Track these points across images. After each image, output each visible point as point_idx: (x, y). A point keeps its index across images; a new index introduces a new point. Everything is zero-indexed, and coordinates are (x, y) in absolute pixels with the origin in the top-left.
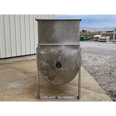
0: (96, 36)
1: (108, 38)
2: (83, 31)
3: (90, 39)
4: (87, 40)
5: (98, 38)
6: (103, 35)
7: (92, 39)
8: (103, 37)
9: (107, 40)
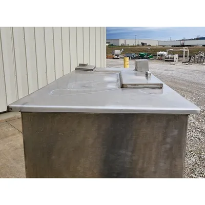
0: (161, 53)
1: (176, 56)
2: (143, 44)
3: (152, 57)
4: (149, 58)
5: (162, 55)
6: (169, 53)
7: (155, 57)
8: (170, 56)
9: (175, 60)
